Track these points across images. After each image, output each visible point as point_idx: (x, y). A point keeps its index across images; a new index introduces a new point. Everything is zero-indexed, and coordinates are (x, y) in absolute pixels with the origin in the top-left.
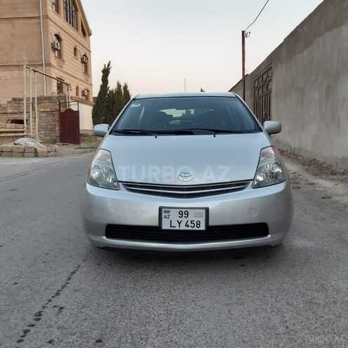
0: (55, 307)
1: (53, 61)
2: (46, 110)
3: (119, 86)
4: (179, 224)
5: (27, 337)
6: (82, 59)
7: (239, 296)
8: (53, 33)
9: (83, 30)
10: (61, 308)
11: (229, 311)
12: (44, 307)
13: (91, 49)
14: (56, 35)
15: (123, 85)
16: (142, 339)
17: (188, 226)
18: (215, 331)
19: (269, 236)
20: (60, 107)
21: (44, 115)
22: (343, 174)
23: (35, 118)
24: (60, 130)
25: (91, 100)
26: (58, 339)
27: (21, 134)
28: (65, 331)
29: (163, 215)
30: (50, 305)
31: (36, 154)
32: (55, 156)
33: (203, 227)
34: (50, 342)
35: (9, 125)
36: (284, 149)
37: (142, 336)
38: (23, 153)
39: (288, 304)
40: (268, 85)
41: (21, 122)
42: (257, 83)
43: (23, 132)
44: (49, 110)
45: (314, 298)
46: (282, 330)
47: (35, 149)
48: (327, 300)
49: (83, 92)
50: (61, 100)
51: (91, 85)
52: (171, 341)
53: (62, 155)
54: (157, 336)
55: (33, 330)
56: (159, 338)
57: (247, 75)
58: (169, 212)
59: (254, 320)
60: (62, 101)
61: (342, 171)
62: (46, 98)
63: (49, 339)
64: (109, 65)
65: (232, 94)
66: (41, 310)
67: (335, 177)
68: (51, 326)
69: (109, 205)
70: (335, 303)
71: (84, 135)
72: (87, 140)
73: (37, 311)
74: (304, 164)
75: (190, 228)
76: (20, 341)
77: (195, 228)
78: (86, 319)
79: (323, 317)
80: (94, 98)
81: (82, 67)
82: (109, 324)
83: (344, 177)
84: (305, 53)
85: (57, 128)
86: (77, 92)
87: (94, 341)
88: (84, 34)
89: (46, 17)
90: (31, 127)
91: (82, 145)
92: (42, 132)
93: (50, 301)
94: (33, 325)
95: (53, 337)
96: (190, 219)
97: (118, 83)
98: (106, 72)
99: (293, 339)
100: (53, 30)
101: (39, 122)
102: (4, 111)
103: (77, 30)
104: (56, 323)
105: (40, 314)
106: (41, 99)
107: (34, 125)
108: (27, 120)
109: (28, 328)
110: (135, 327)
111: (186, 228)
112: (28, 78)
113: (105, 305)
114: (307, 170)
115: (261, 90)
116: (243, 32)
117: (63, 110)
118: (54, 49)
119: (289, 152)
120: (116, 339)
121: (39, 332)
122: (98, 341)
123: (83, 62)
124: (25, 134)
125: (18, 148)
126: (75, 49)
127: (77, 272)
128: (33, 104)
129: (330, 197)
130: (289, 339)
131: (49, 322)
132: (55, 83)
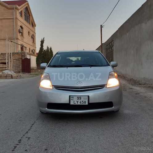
0: (26, 137)
1: (19, 37)
3: (48, 48)
4: (77, 102)
5: (16, 149)
6: (32, 36)
7: (102, 132)
8: (19, 26)
9: (32, 24)
10: (29, 138)
11: (99, 138)
12: (22, 138)
13: (36, 32)
14: (20, 26)
15: (49, 48)
16: (63, 149)
17: (81, 103)
18: (93, 145)
19: (113, 107)
20: (22, 57)
21: (15, 60)
22: (144, 84)
23: (11, 62)
24: (22, 67)
25: (36, 54)
26: (29, 149)
27: (5, 69)
28: (32, 147)
29: (71, 99)
30: (24, 137)
31: (12, 77)
32: (20, 78)
33: (87, 104)
34: (26, 150)
36: (119, 75)
37: (64, 148)
38: (6, 77)
39: (122, 134)
40: (112, 47)
41: (5, 63)
42: (107, 47)
43: (6, 68)
44: (17, 58)
45: (133, 132)
46: (120, 144)
47: (12, 75)
48: (138, 133)
49: (32, 51)
50: (23, 54)
51: (36, 48)
52: (76, 149)
53: (23, 78)
54: (70, 147)
55: (18, 146)
56: (71, 148)
57: (103, 43)
59: (108, 141)
61: (144, 83)
62: (16, 53)
63: (25, 150)
64: (44, 39)
65: (97, 51)
66: (21, 139)
67: (140, 86)
68: (26, 145)
69: (48, 95)
70: (141, 134)
71: (33, 69)
72: (34, 71)
73: (19, 139)
74: (128, 81)
76: (13, 151)
77: (84, 104)
78: (40, 142)
79: (136, 139)
80: (37, 53)
81: (31, 40)
82: (50, 143)
83: (145, 86)
84: (128, 34)
85: (21, 66)
86: (29, 51)
87: (44, 150)
88: (33, 26)
89: (16, 18)
90: (9, 66)
91: (32, 73)
92: (14, 68)
93: (24, 135)
94: (18, 145)
95: (27, 149)
96: (81, 100)
97: (47, 47)
98: (42, 42)
99: (124, 147)
100: (19, 24)
101: (13, 64)
103: (30, 24)
104: (28, 143)
105: (20, 140)
106: (14, 54)
107: (10, 65)
108: (8, 63)
109: (16, 146)
110: (60, 144)
112: (8, 45)
113: (47, 136)
114: (129, 83)
115: (109, 50)
116: (101, 25)
117: (23, 58)
118: (20, 32)
119: (122, 75)
120: (53, 149)
121: (21, 147)
122: (45, 150)
123: (32, 38)
124: (7, 69)
125: (4, 75)
126: (29, 32)
127: (34, 124)
128: (10, 56)
129: (139, 94)
130: (123, 147)
131: (24, 143)
132: (20, 47)
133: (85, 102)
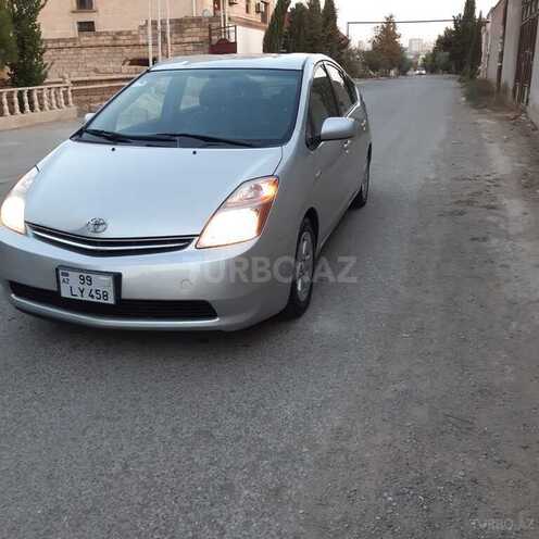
2: (194, 39)
4: (82, 292)
17: (92, 296)
19: (218, 318)
20: (210, 36)
23: (167, 55)
29: (61, 278)
33: (111, 301)
35: (126, 68)
40: (537, 2)
41: (145, 62)
49: (258, 6)
58: (67, 275)
60: (215, 25)
75: (95, 300)
77: (102, 301)
86: (247, 6)
96: (94, 287)
102: (135, 42)
108: (154, 59)
111: (90, 299)
115: (529, 8)
117: (215, 40)
133: (106, 296)
